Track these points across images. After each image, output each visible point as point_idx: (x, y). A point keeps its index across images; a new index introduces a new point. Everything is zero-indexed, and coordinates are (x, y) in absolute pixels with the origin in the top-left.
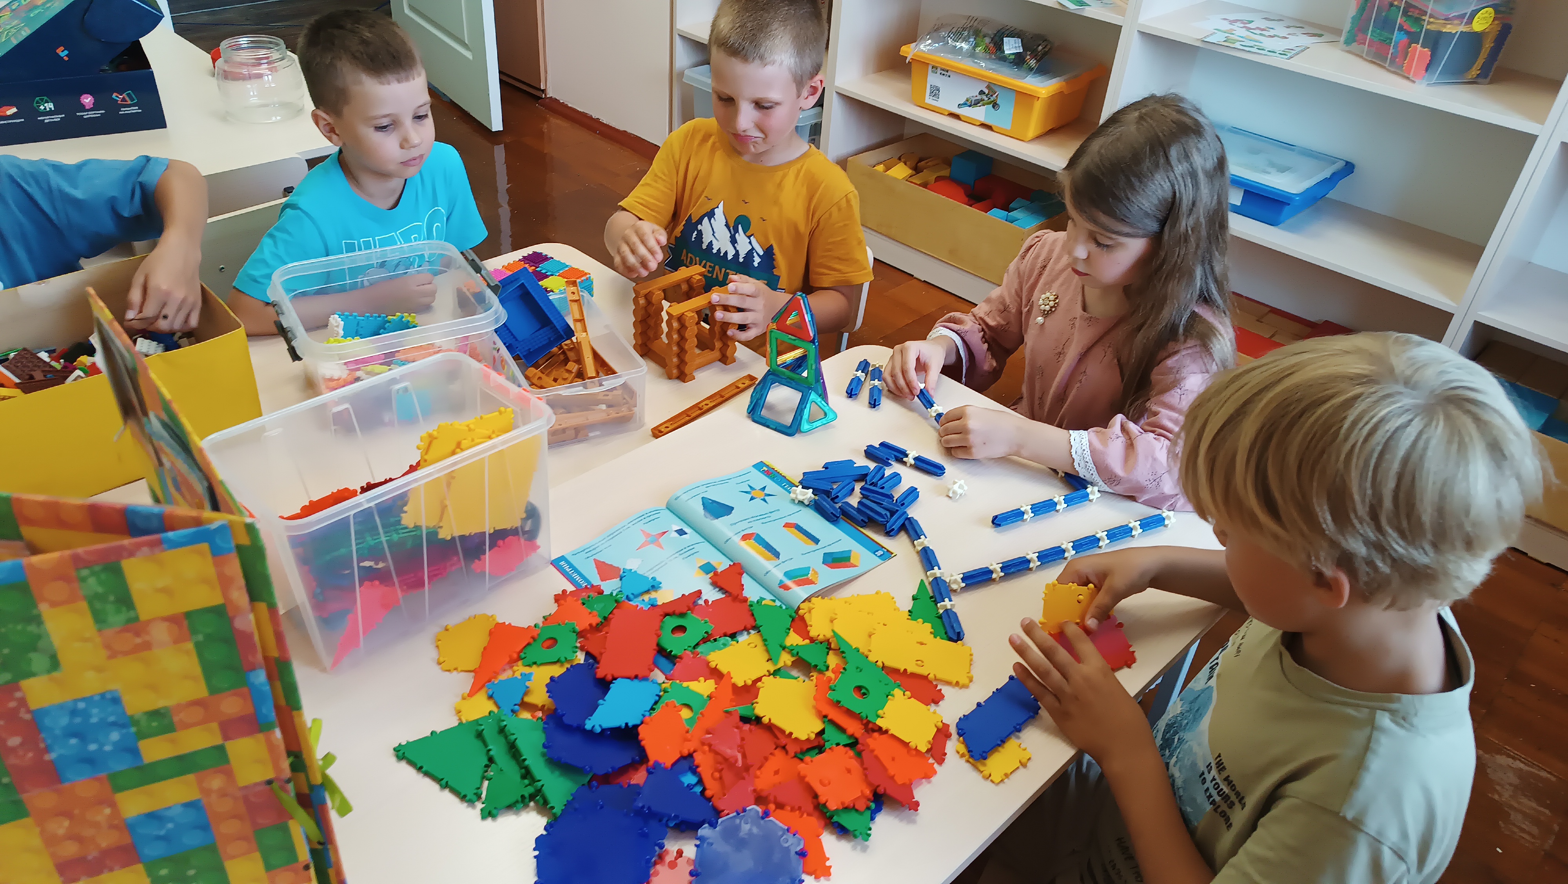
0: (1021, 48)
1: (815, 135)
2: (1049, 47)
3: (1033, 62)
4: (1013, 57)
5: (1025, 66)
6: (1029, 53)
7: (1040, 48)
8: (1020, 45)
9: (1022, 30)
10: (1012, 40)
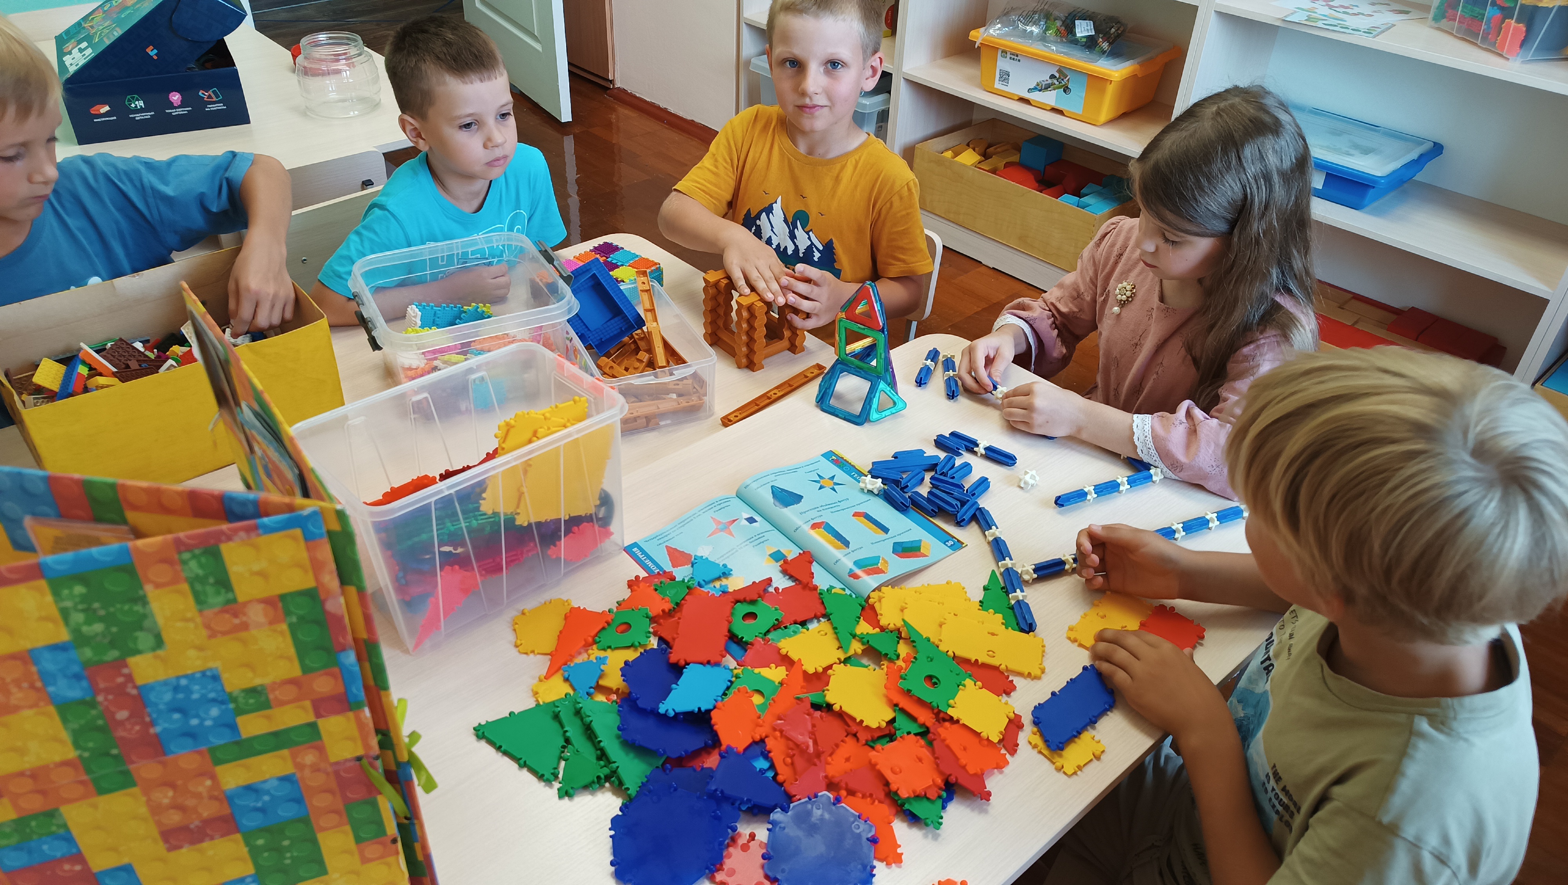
0: (1093, 31)
1: (882, 122)
2: (1121, 29)
3: (1105, 45)
4: (1085, 40)
5: (1097, 49)
6: (1101, 36)
7: (1113, 30)
8: (1092, 27)
9: (1094, 13)
10: (1084, 23)
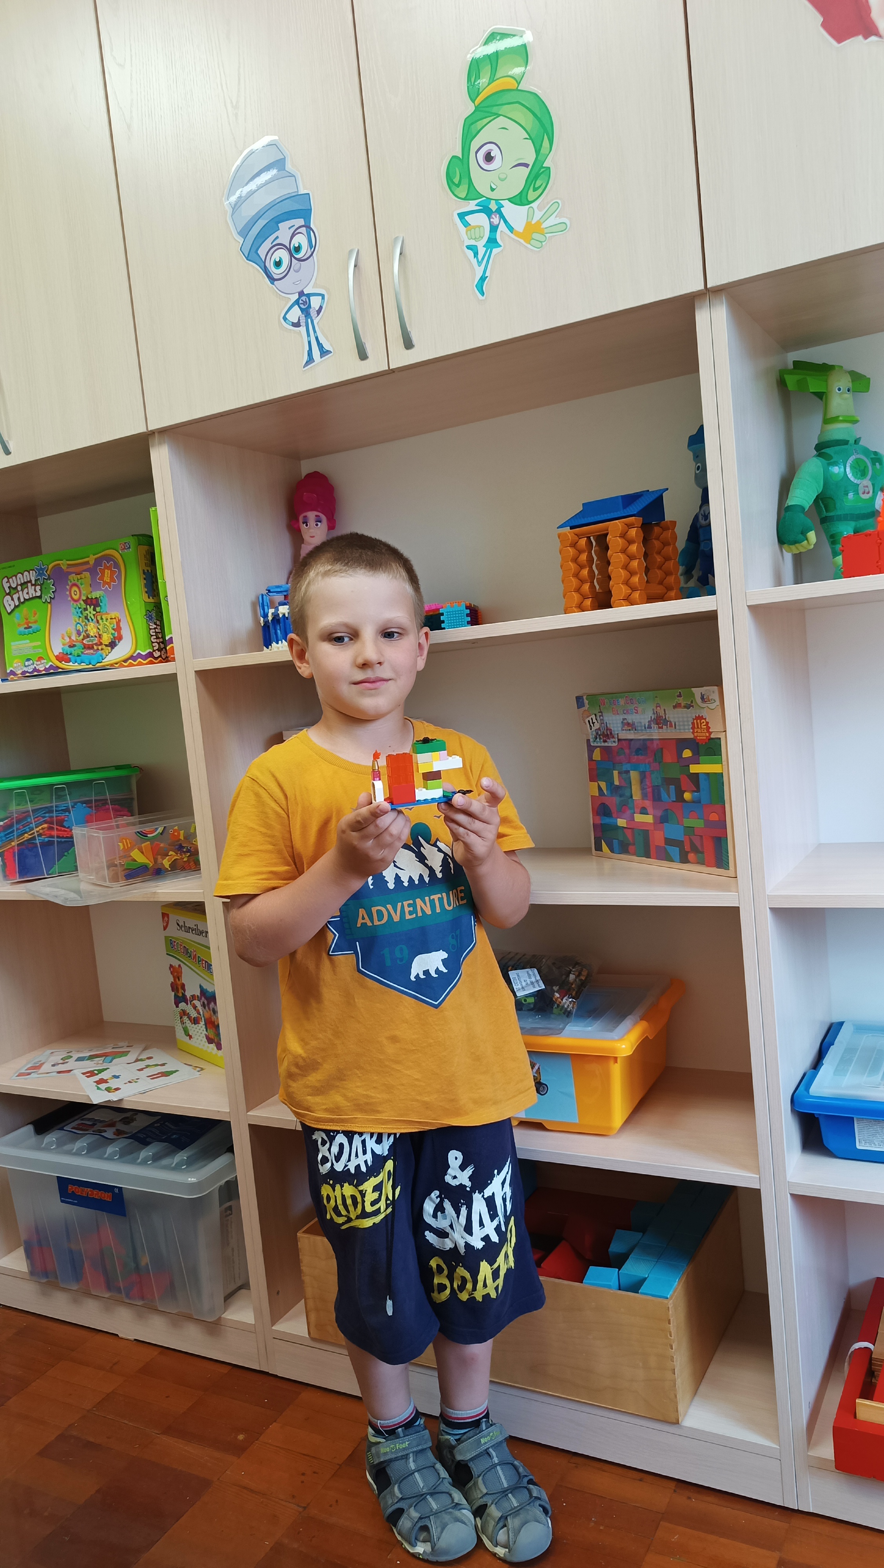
0: (541, 983)
2: (585, 973)
3: (567, 1002)
4: (531, 1000)
5: (555, 1010)
6: (556, 988)
7: (572, 977)
8: (538, 978)
9: (534, 956)
10: (523, 973)
